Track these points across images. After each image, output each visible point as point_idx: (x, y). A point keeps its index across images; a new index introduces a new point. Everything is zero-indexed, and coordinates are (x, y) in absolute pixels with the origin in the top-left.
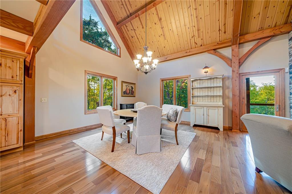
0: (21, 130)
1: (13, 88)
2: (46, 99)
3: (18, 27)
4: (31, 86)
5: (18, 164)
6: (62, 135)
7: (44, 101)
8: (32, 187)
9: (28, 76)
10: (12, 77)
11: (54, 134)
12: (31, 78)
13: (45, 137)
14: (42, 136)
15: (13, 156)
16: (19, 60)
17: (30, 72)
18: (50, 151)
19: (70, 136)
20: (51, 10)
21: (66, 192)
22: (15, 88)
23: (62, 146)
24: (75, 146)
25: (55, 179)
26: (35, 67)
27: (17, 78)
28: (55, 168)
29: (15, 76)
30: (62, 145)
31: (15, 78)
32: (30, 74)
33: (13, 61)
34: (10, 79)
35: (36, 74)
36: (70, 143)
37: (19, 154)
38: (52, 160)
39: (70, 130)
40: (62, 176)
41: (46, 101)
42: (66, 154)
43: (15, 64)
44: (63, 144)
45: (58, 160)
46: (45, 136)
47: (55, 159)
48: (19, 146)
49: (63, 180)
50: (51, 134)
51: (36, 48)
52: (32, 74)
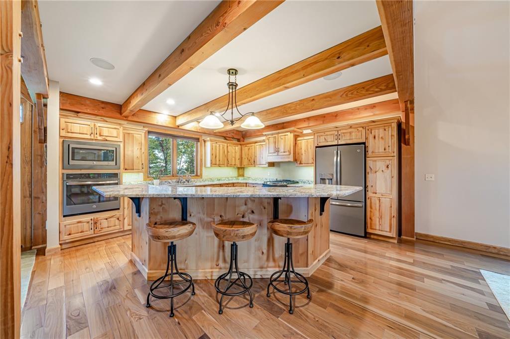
0: (394, 216)
1: (386, 162)
2: (433, 176)
3: (382, 90)
4: (409, 156)
5: (384, 256)
6: (464, 249)
7: (430, 179)
8: (381, 289)
9: (405, 144)
10: (385, 150)
11: (449, 240)
12: (409, 145)
13: (432, 240)
14: (427, 236)
15: (385, 245)
16: (391, 125)
17: (407, 137)
18: (426, 263)
19: (482, 258)
20: (394, 55)
21: (409, 331)
22: (388, 162)
23: (450, 268)
24: (479, 283)
25: (407, 304)
26: (413, 127)
27: (389, 149)
28: (417, 291)
29: (387, 148)
30: (452, 266)
31: (387, 150)
32: (406, 140)
33: (385, 130)
34: (383, 152)
35: (415, 138)
36: (472, 271)
37: (390, 246)
38: (422, 277)
39: (489, 247)
40: (418, 308)
41: (433, 179)
42: (449, 284)
43: (387, 132)
44: (455, 265)
45: (428, 284)
46: (432, 237)
47: (425, 279)
48: (392, 236)
49: (416, 314)
50: (442, 238)
51: (409, 102)
52: (409, 139)
